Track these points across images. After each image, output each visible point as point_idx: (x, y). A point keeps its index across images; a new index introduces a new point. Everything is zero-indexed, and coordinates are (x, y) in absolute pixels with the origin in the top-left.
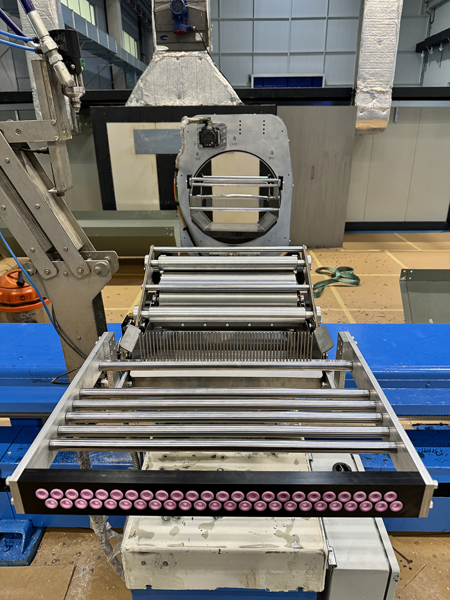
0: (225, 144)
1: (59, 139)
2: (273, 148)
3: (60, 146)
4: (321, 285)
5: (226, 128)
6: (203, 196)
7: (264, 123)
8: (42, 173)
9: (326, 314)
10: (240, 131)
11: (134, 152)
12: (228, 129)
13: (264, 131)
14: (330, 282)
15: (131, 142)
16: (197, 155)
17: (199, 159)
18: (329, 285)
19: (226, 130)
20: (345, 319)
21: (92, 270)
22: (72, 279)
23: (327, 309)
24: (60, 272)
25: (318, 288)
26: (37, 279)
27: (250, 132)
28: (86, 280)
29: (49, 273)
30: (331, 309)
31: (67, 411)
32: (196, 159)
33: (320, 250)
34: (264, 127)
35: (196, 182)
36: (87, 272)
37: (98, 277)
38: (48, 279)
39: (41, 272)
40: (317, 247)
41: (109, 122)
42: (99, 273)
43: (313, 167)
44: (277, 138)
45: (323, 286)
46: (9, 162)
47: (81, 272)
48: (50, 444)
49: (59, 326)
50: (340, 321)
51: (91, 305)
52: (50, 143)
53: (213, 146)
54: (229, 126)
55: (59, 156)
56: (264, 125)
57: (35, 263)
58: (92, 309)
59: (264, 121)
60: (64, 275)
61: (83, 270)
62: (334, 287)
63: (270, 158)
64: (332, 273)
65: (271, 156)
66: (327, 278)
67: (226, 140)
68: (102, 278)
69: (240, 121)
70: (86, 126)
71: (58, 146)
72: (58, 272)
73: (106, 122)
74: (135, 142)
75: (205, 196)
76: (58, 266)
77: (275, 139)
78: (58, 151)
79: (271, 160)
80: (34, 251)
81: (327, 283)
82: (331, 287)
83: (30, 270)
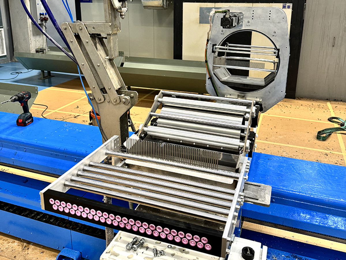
0: (242, 25)
1: (112, 33)
2: (275, 29)
3: (113, 36)
4: (329, 131)
5: (243, 15)
6: (226, 57)
7: (270, 12)
8: (105, 48)
9: (327, 155)
10: (253, 17)
11: (199, 22)
12: (244, 16)
13: (270, 18)
14: (337, 129)
15: (197, 15)
16: (222, 31)
17: (223, 34)
18: (337, 132)
19: (243, 16)
20: (343, 161)
21: (121, 101)
22: (111, 104)
23: (329, 152)
24: (106, 100)
25: (326, 133)
26: (94, 102)
27: (260, 18)
28: (118, 106)
29: (100, 100)
30: (332, 152)
31: (79, 170)
32: (222, 34)
33: (337, 103)
34: (270, 15)
35: (220, 49)
36: (118, 101)
37: (123, 105)
38: (100, 103)
39: (97, 99)
40: (335, 100)
41: (185, 2)
42: (124, 103)
43: (335, 37)
44: (279, 23)
45: (331, 132)
46: (88, 43)
47: (115, 101)
48: (65, 183)
49: (102, 130)
50: (337, 162)
51: (119, 120)
52: (108, 35)
53: (229, 28)
54: (246, 14)
55: (112, 41)
56: (270, 14)
57: (94, 94)
58: (119, 123)
59: (270, 11)
60: (108, 102)
61: (116, 101)
62: (340, 134)
63: (273, 35)
64: (341, 122)
65: (274, 34)
66: (336, 126)
67: (242, 23)
68: (126, 106)
69: (253, 11)
70: (171, 3)
71: (112, 36)
72: (105, 100)
73: (183, 2)
74: (200, 16)
75: (229, 57)
76: (106, 97)
77: (278, 23)
78: (112, 38)
79: (274, 37)
80: (94, 88)
81: (335, 130)
82: (337, 134)
83: (91, 97)
